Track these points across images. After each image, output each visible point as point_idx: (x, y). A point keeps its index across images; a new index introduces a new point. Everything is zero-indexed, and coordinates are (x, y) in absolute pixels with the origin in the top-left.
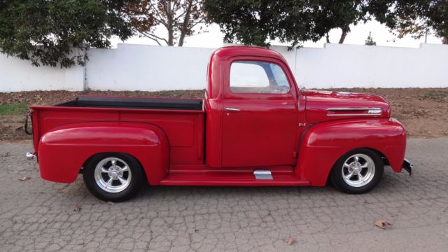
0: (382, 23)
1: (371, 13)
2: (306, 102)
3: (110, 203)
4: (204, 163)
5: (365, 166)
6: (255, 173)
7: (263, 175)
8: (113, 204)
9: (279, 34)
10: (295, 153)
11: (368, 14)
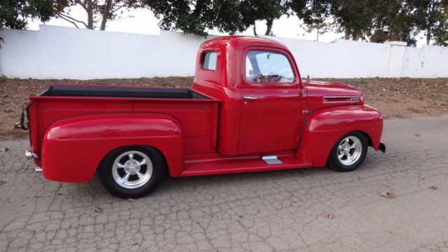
0: (300, 18)
1: (293, 9)
2: (307, 91)
3: (131, 199)
4: (217, 152)
5: (353, 147)
6: (264, 158)
7: (271, 159)
8: (134, 200)
9: (217, 24)
10: (298, 138)
11: (290, 11)
